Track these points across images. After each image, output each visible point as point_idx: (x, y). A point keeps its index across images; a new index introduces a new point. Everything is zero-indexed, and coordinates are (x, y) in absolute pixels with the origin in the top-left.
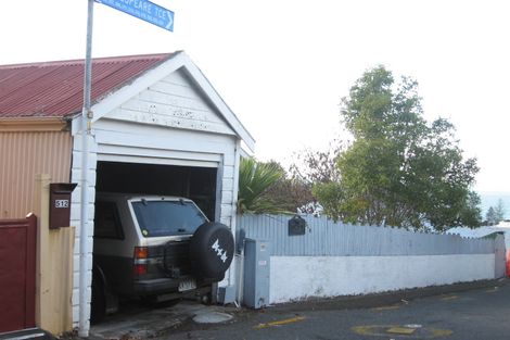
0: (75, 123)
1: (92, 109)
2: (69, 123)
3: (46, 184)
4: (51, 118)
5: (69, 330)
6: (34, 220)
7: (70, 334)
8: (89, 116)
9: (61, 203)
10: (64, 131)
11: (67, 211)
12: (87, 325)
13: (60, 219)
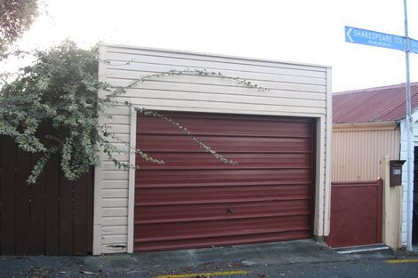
0: (402, 125)
1: (412, 116)
2: (399, 125)
3: (387, 161)
4: (386, 122)
5: (400, 246)
6: (381, 181)
7: (401, 249)
8: (411, 120)
9: (396, 172)
10: (395, 129)
11: (400, 176)
12: (411, 244)
13: (396, 181)
